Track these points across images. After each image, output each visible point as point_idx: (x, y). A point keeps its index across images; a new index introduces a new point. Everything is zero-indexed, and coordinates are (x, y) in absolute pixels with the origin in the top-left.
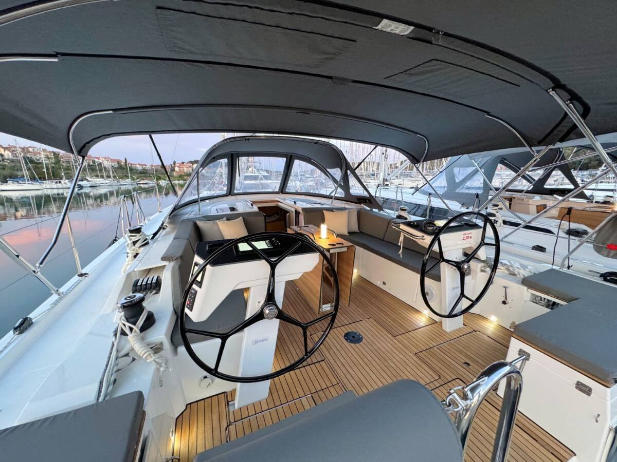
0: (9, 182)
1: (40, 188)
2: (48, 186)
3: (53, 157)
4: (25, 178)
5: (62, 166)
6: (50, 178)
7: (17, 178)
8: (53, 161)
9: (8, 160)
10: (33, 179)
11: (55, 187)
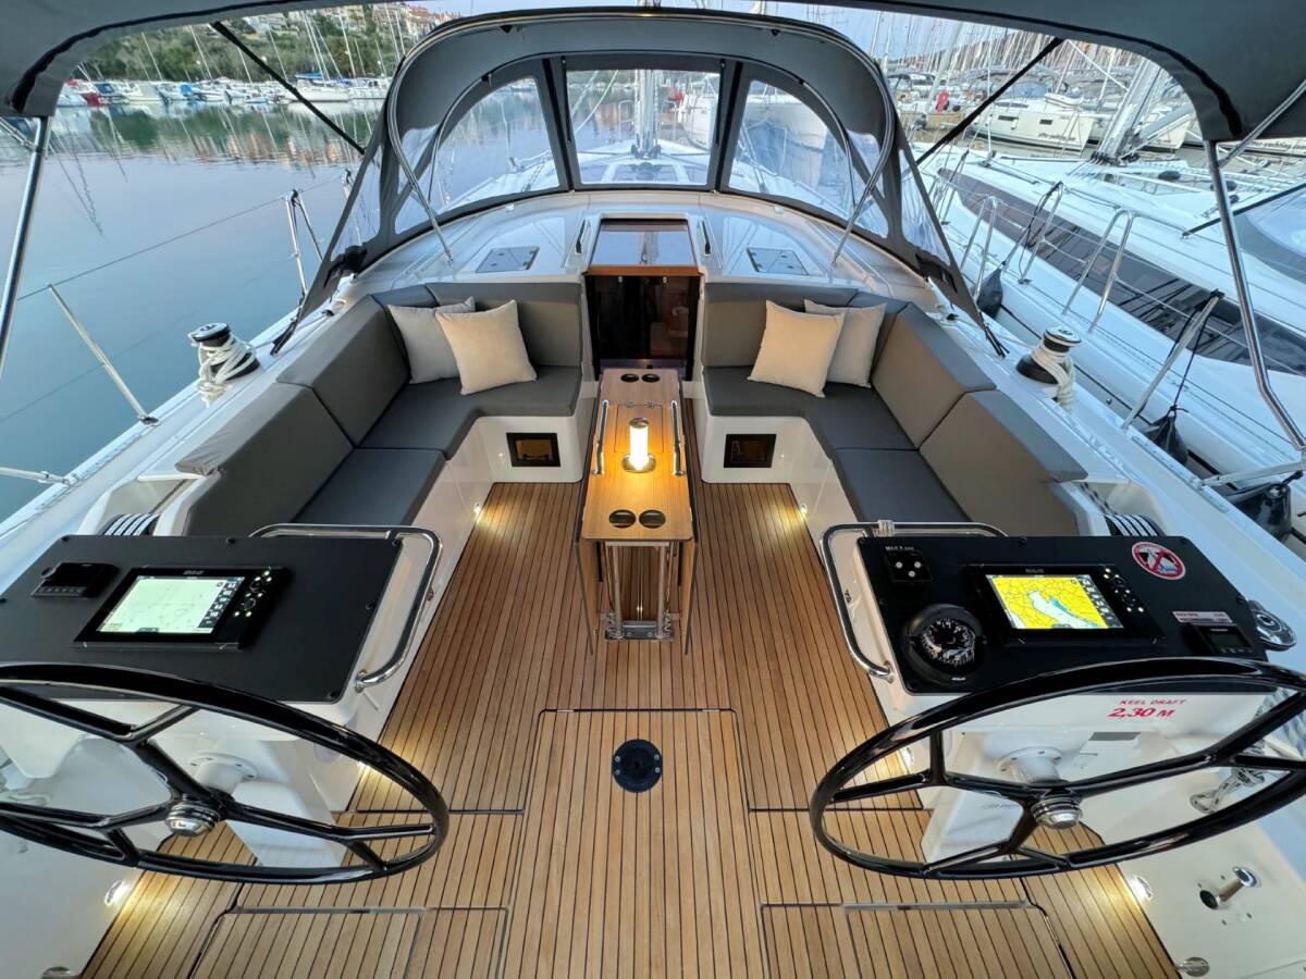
0: (299, 81)
1: (345, 97)
2: (359, 94)
3: (362, 15)
4: (321, 72)
5: (380, 39)
6: (359, 75)
7: (310, 72)
8: (364, 27)
9: (296, 24)
10: (333, 74)
11: (369, 95)
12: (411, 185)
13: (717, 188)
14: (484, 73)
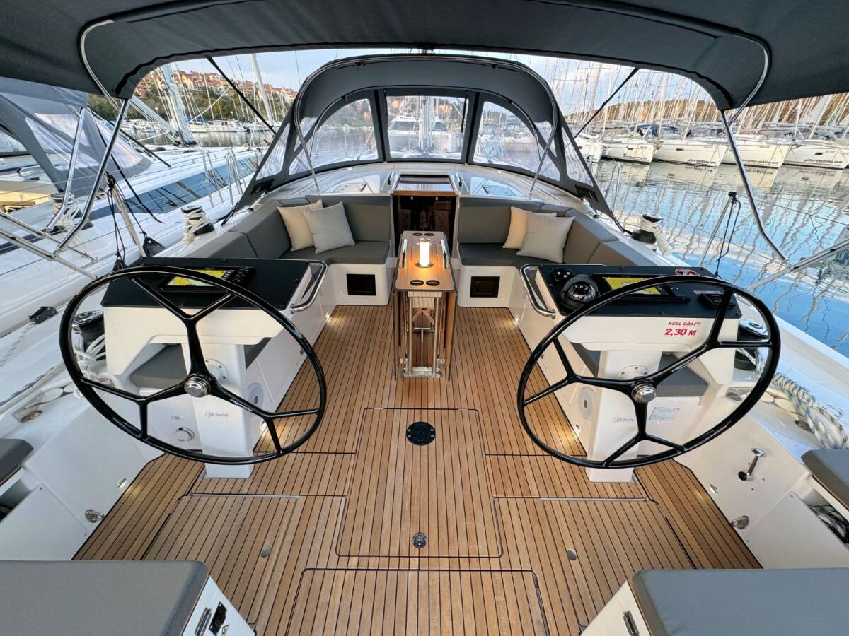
12: (301, 147)
13: (467, 161)
14: (343, 95)
